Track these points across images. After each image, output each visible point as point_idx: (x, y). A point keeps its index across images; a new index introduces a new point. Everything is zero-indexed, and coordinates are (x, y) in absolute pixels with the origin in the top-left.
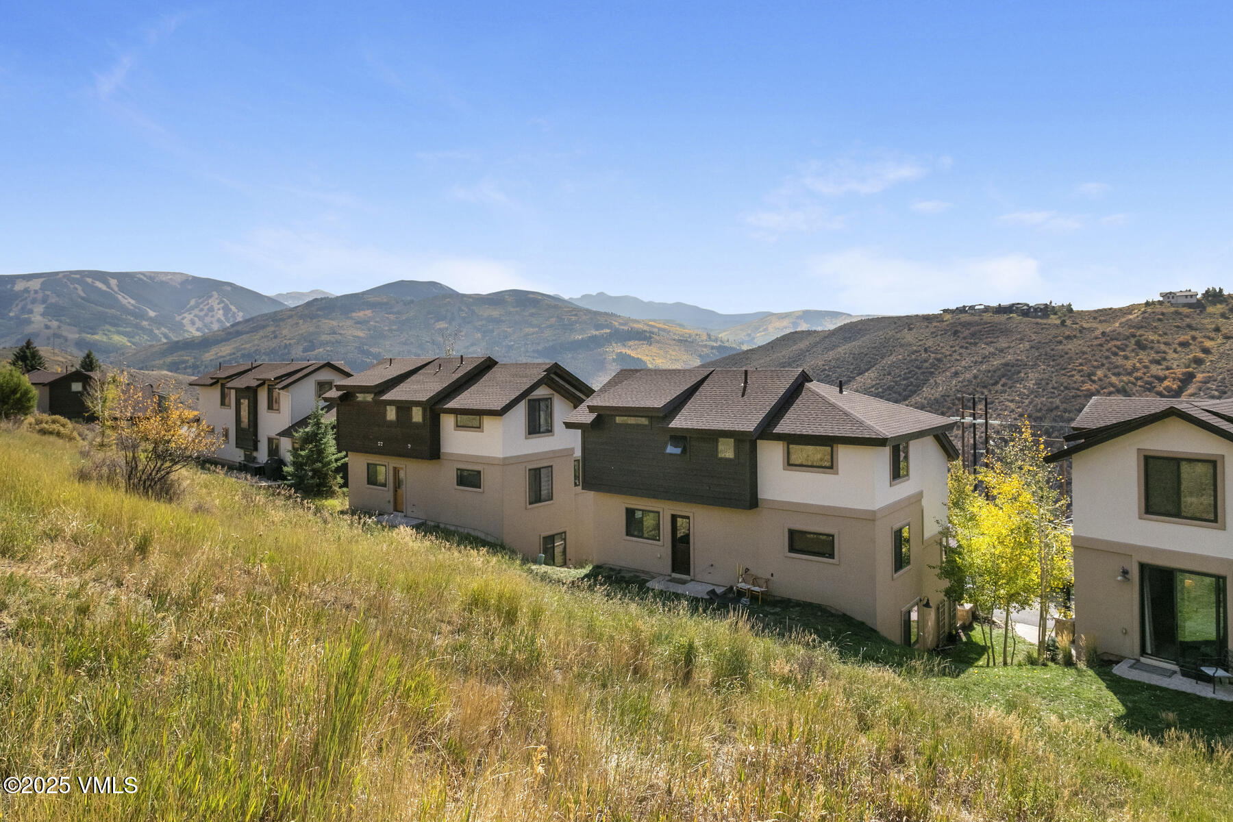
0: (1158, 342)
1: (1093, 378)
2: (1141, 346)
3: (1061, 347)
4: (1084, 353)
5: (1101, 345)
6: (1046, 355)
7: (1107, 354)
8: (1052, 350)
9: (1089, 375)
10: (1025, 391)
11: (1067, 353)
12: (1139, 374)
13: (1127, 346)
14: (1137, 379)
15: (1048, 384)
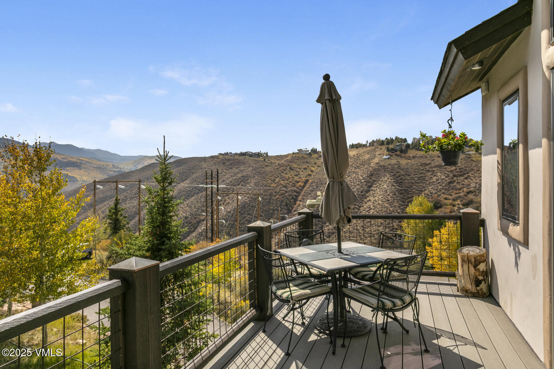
0: (297, 168)
1: (275, 182)
2: (291, 169)
3: (263, 169)
4: (272, 172)
5: (278, 169)
6: (258, 172)
7: (280, 172)
8: (260, 170)
9: (274, 181)
10: (250, 188)
11: (265, 172)
12: (290, 180)
13: (286, 169)
14: (290, 182)
15: (258, 184)
